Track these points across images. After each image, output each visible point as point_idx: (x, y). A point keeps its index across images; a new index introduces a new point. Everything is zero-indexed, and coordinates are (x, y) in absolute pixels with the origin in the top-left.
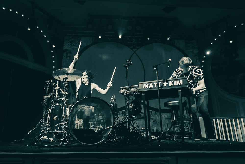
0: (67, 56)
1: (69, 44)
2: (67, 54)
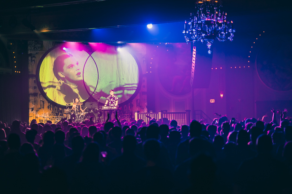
0: (32, 60)
1: (33, 48)
2: (32, 58)
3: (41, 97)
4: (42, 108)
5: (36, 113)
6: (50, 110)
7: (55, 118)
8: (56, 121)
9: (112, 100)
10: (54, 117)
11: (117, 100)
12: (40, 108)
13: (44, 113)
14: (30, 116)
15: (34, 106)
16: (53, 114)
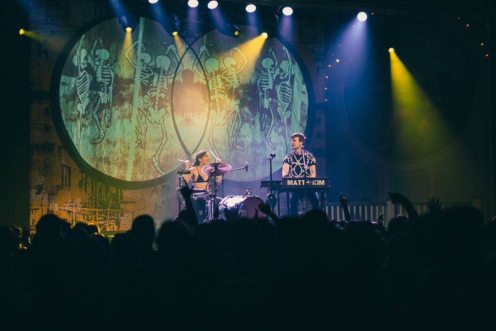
1: (43, 18)
3: (63, 155)
4: (64, 187)
5: (49, 199)
6: (86, 191)
7: (97, 214)
8: (102, 222)
9: (298, 163)
10: (95, 213)
11: (313, 164)
12: (60, 187)
13: (71, 201)
14: (32, 207)
15: (43, 179)
16: (92, 204)
